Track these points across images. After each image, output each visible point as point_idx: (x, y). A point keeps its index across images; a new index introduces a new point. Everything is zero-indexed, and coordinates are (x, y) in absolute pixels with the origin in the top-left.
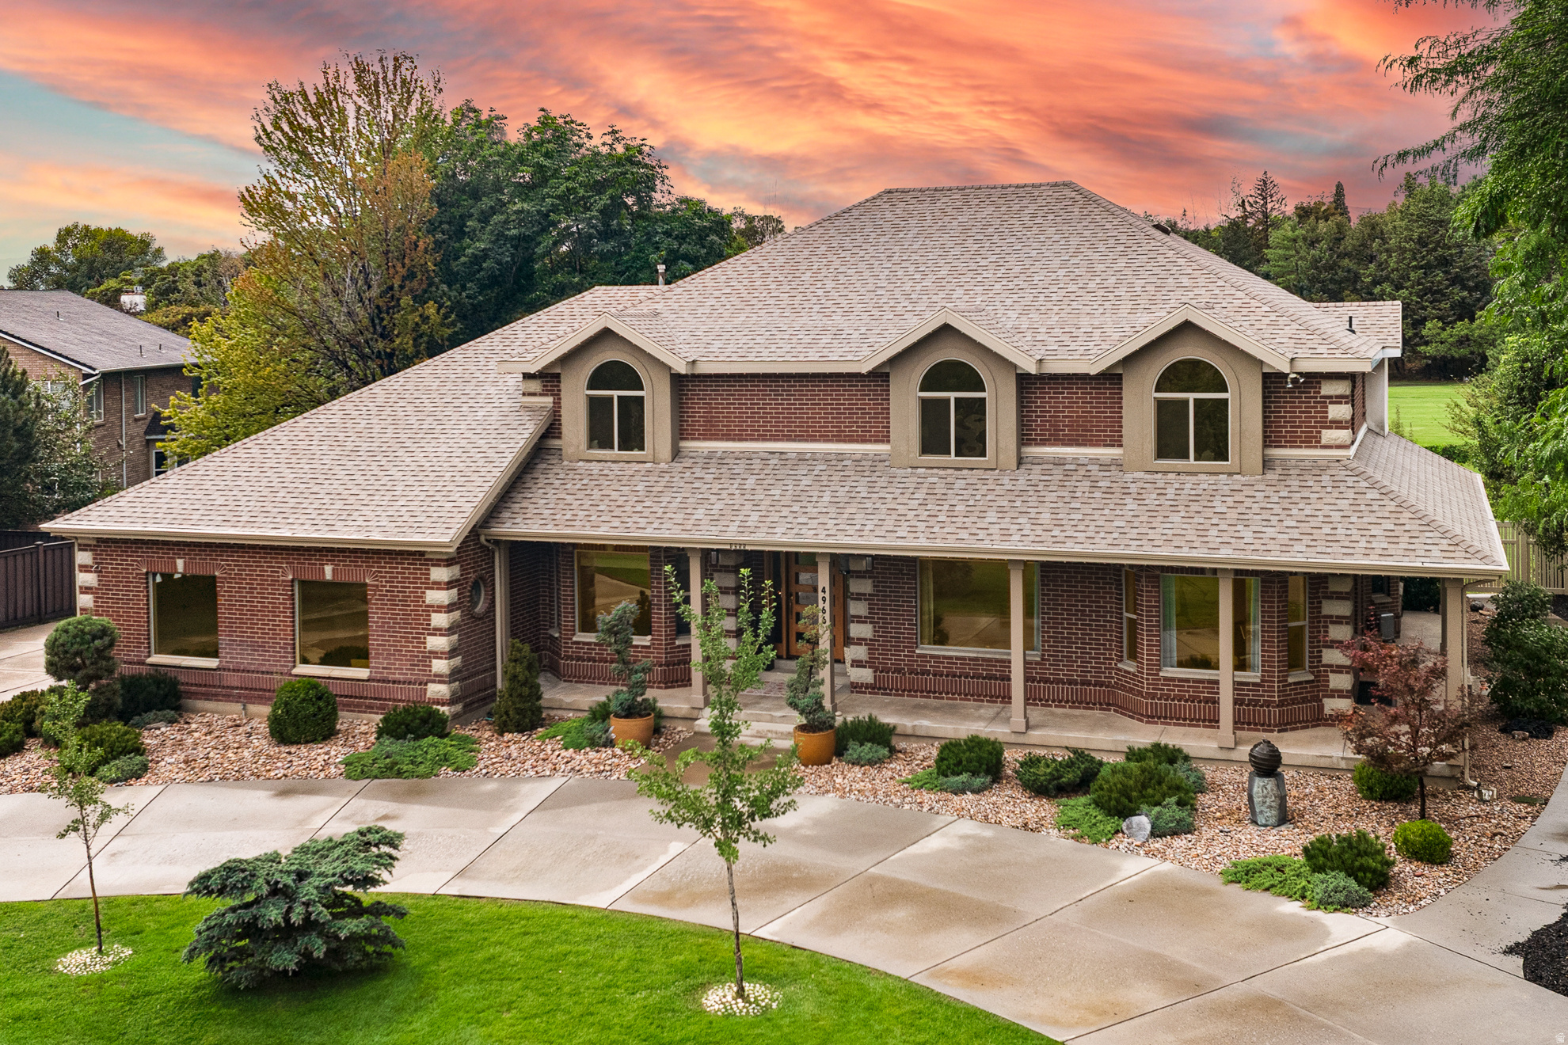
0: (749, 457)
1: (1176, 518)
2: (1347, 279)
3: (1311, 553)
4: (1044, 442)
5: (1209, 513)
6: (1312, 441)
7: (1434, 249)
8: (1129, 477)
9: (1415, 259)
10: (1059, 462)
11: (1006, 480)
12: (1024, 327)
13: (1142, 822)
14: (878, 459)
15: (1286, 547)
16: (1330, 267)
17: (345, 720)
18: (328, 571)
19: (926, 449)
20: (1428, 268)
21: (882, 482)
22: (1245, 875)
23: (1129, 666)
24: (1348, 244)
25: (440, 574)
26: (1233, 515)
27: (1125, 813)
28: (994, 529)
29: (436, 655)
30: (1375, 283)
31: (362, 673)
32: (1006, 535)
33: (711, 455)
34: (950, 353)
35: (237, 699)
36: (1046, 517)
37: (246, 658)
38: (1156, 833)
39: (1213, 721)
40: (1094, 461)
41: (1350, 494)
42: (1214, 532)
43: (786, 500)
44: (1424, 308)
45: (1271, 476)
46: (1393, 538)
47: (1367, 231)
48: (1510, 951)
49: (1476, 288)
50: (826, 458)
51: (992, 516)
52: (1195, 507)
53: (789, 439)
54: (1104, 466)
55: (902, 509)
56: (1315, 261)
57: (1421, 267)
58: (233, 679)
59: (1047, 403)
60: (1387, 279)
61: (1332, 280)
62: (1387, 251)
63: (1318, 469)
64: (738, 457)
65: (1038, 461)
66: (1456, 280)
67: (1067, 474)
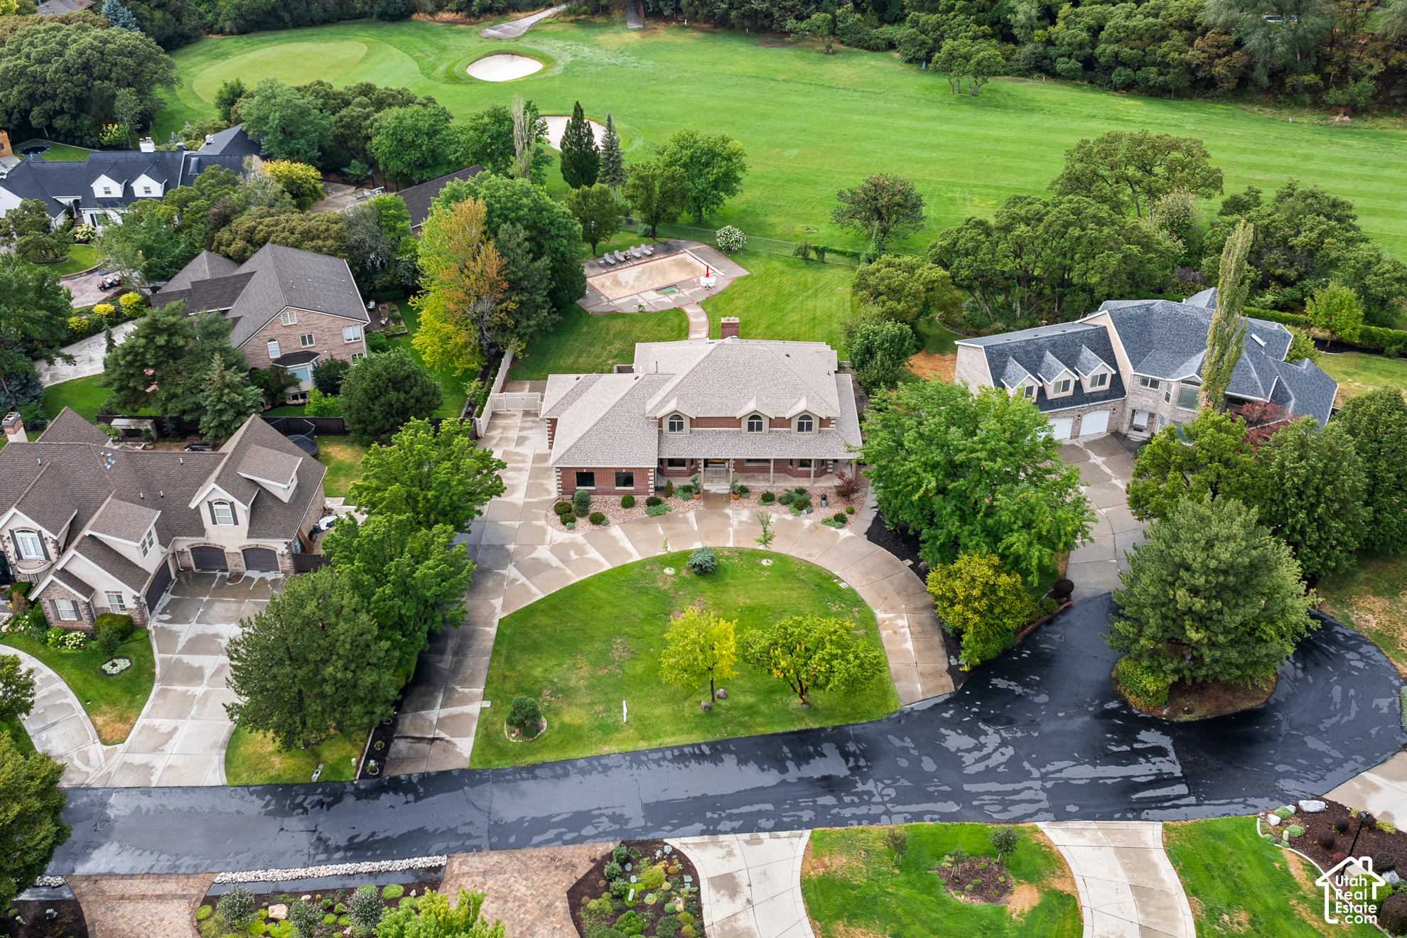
1: (804, 448)
3: (830, 456)
4: (773, 429)
5: (810, 447)
6: (828, 426)
8: (792, 436)
10: (777, 433)
11: (767, 437)
12: (768, 403)
13: (805, 511)
14: (738, 433)
15: (825, 454)
17: (637, 499)
18: (623, 472)
19: (749, 431)
21: (741, 439)
22: (826, 522)
23: (791, 467)
25: (652, 472)
26: (814, 447)
27: (802, 509)
28: (769, 452)
29: (651, 484)
31: (633, 489)
32: (772, 454)
33: (698, 431)
34: (756, 414)
35: (601, 495)
36: (778, 448)
37: (603, 487)
38: (808, 514)
40: (784, 431)
41: (835, 439)
42: (812, 452)
43: (722, 445)
45: (820, 435)
48: (866, 535)
51: (767, 449)
52: (807, 446)
54: (787, 433)
55: (748, 447)
58: (600, 491)
59: (774, 422)
63: (829, 432)
65: (772, 433)
67: (780, 435)
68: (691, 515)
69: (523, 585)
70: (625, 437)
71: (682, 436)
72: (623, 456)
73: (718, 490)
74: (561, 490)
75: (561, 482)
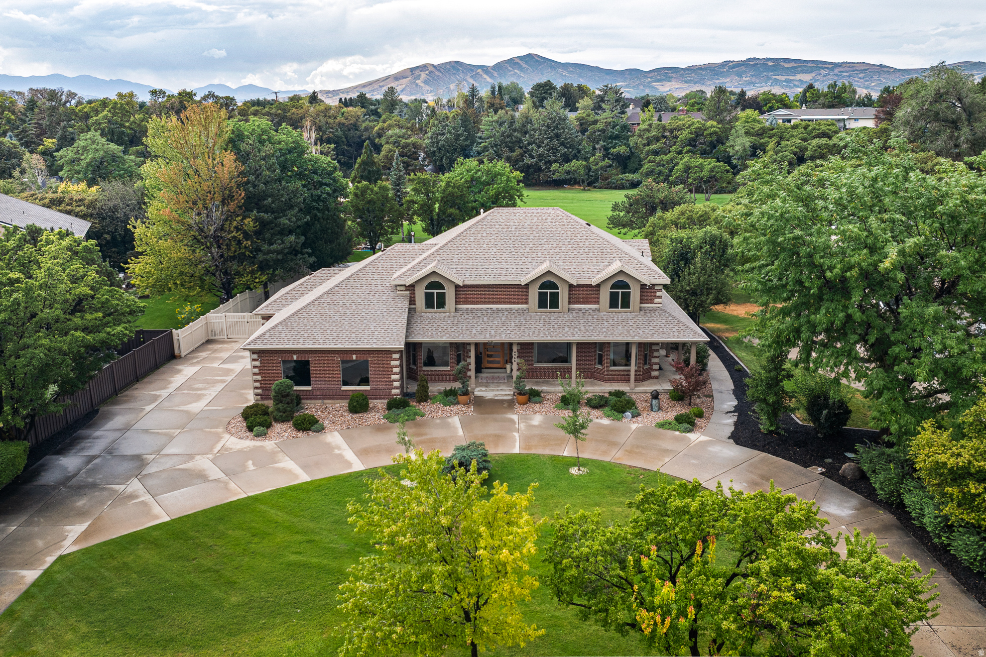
0: (481, 310)
1: (620, 327)
2: (516, 141)
3: (659, 337)
4: (574, 304)
5: (628, 325)
6: (652, 302)
7: (554, 130)
8: (602, 314)
9: (546, 134)
10: (580, 310)
11: (566, 316)
12: (566, 268)
13: (628, 414)
14: (523, 310)
15: (652, 335)
16: (509, 136)
17: (372, 402)
18: (354, 357)
19: (540, 307)
20: (551, 138)
21: (528, 318)
22: (662, 425)
23: (600, 367)
24: (517, 125)
25: (397, 356)
26: (635, 326)
27: (623, 412)
28: (569, 333)
29: (395, 381)
30: (529, 144)
31: (368, 388)
32: (573, 335)
33: (467, 310)
34: (549, 278)
35: (320, 399)
36: (583, 328)
37: (323, 386)
38: (633, 417)
39: (628, 381)
40: (590, 309)
41: (664, 318)
42: (631, 332)
43: (500, 325)
44: (550, 156)
45: (642, 313)
46: (679, 332)
47: (524, 120)
48: (729, 438)
49: (570, 147)
50: (507, 310)
51: (567, 329)
52: (624, 324)
53: (493, 304)
54: (594, 310)
55: (539, 327)
56: (503, 133)
57: (548, 138)
58: (318, 393)
59: (575, 292)
60: (533, 143)
61: (510, 142)
62: (534, 129)
63: (654, 310)
64: (477, 310)
65: (574, 309)
66: (562, 144)
67: (584, 313)
68: (456, 421)
69: (144, 503)
70: (360, 312)
71: (444, 314)
72: (353, 335)
73: (496, 396)
74: (259, 391)
75: (259, 377)
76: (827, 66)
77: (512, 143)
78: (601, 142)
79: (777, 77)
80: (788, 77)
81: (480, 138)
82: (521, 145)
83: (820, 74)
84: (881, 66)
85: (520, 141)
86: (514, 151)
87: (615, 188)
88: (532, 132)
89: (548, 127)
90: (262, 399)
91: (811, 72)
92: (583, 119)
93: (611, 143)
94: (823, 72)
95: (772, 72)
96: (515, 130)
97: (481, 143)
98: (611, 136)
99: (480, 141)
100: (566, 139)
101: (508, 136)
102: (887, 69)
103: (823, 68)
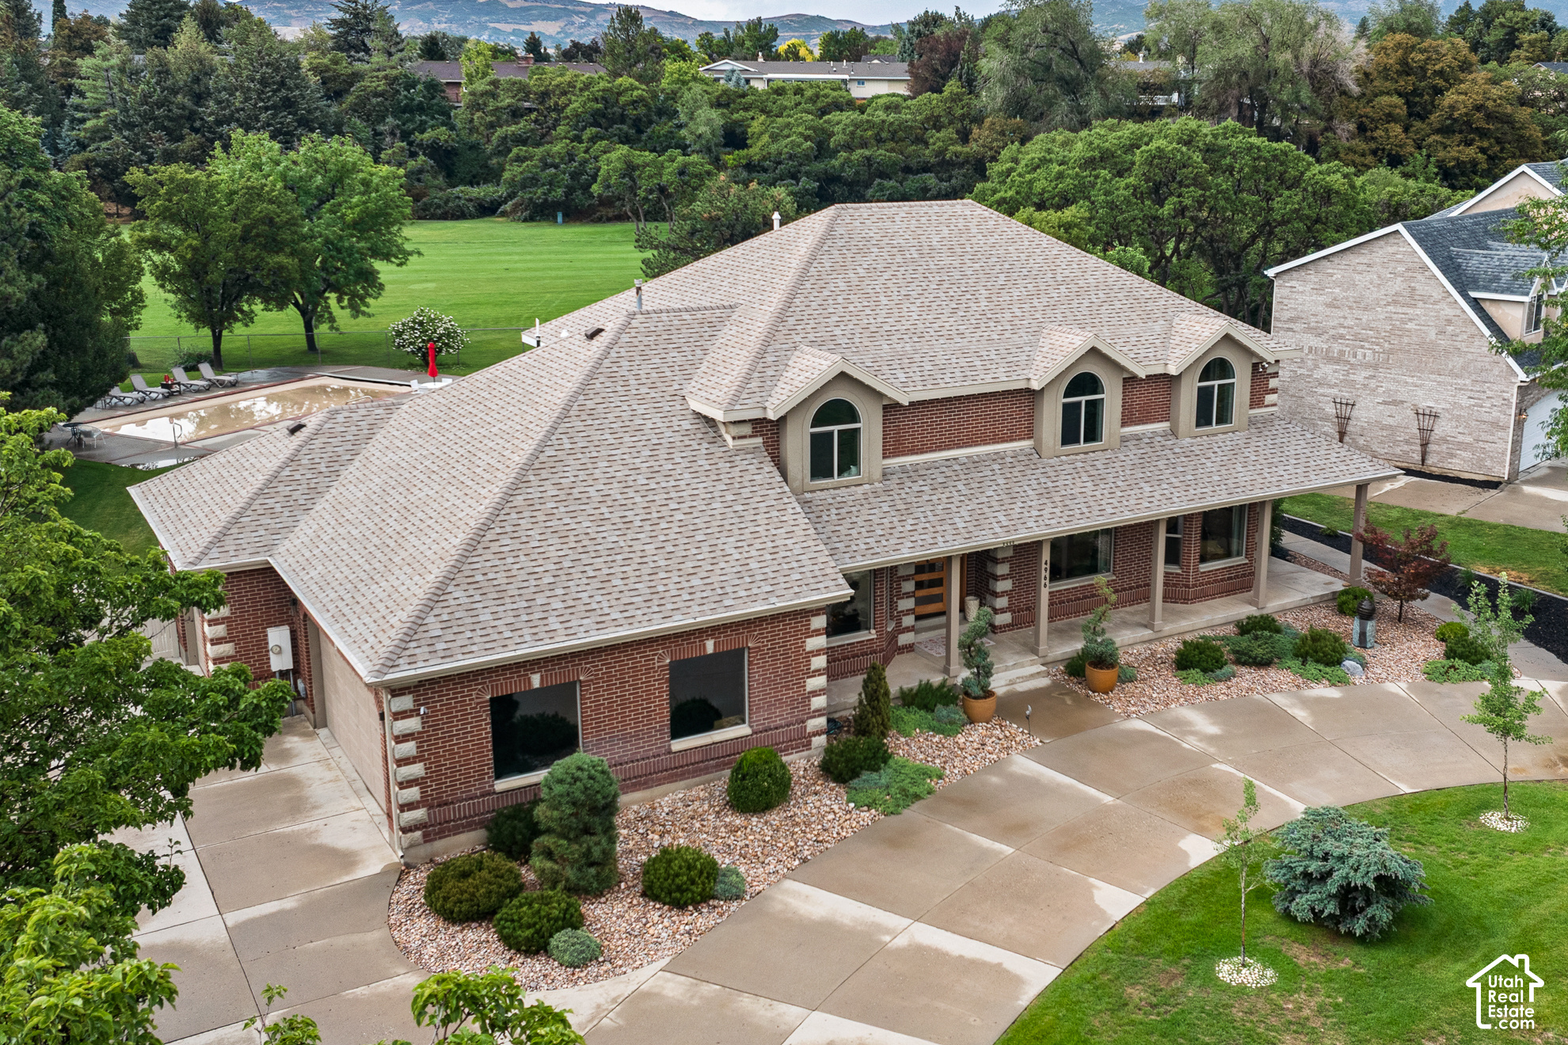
0: (938, 465)
1: (1239, 468)
3: (1321, 479)
4: (1133, 423)
5: (1250, 462)
8: (1185, 443)
10: (1138, 438)
11: (1116, 457)
13: (1350, 663)
14: (1025, 454)
15: (1308, 477)
18: (710, 647)
19: (1067, 441)
22: (1432, 675)
23: (1175, 569)
25: (822, 622)
26: (1262, 460)
27: (1339, 662)
29: (814, 693)
31: (743, 730)
34: (1087, 367)
36: (1174, 480)
37: (618, 752)
38: (1364, 668)
40: (1154, 434)
41: (1298, 436)
42: (1266, 474)
43: (1006, 498)
45: (1253, 429)
50: (993, 458)
52: (1240, 458)
54: (1165, 437)
55: (1088, 492)
59: (1126, 397)
63: (1269, 421)
64: (927, 466)
65: (1132, 438)
67: (1150, 445)
70: (665, 511)
71: (860, 490)
72: (696, 581)
73: (1012, 682)
74: (419, 814)
75: (417, 770)
76: (582, 9)
77: (171, 119)
78: (390, 119)
79: (497, 25)
80: (517, 27)
81: (78, 108)
82: (198, 124)
83: (573, 23)
84: (671, 13)
85: (192, 116)
86: (181, 138)
87: (444, 217)
88: (224, 95)
89: (264, 82)
90: (427, 838)
91: (556, 19)
92: (327, 69)
93: (411, 120)
94: (578, 20)
95: (487, 14)
96: (175, 92)
97: (83, 121)
98: (407, 105)
99: (79, 115)
100: (309, 112)
101: (160, 104)
102: (682, 20)
103: (578, 13)
